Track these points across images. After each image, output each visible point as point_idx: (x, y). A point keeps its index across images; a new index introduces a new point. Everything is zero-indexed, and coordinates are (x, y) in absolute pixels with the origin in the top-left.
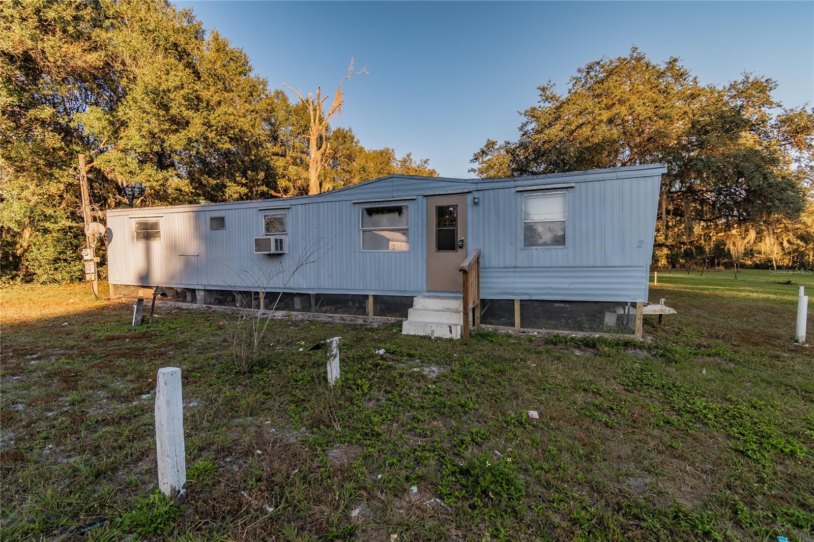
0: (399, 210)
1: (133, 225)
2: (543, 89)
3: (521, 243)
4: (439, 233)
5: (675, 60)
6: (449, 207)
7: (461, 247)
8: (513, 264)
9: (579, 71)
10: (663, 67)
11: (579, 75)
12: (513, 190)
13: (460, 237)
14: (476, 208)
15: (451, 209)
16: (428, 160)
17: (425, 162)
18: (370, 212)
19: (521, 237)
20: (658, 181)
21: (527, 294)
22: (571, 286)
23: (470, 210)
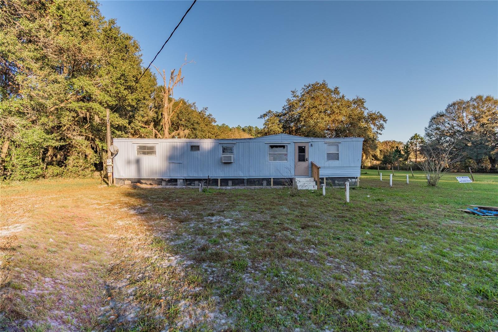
0: (284, 147)
1: (136, 147)
2: (293, 92)
3: (326, 160)
4: (299, 155)
5: (338, 88)
6: (302, 147)
7: (307, 160)
8: (324, 166)
9: (305, 86)
10: (333, 89)
11: (305, 87)
12: (324, 142)
13: (306, 157)
14: (312, 147)
15: (303, 147)
16: (207, 108)
17: (206, 109)
18: (272, 147)
19: (326, 157)
20: (362, 142)
21: (327, 176)
22: (341, 173)
23: (310, 148)
